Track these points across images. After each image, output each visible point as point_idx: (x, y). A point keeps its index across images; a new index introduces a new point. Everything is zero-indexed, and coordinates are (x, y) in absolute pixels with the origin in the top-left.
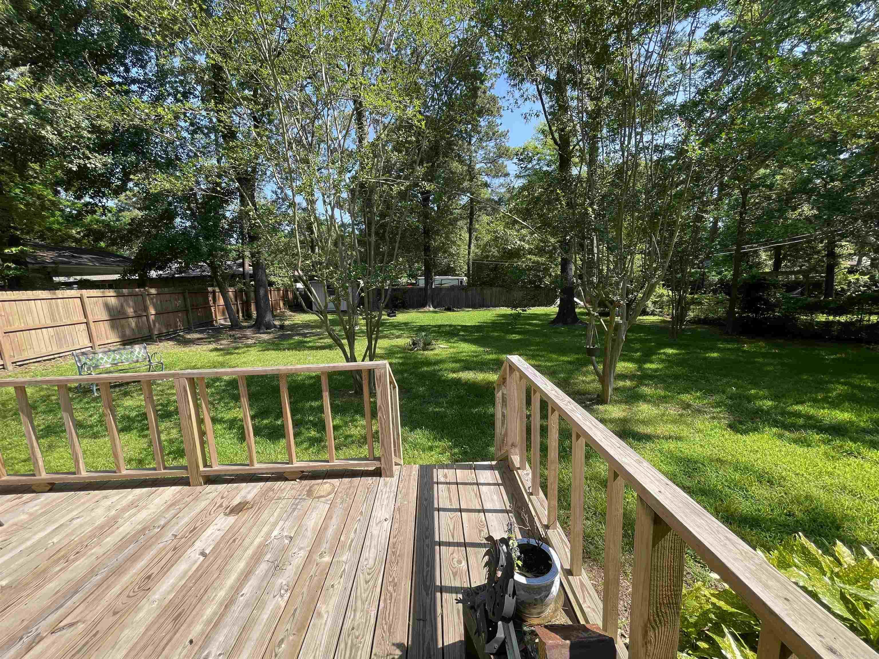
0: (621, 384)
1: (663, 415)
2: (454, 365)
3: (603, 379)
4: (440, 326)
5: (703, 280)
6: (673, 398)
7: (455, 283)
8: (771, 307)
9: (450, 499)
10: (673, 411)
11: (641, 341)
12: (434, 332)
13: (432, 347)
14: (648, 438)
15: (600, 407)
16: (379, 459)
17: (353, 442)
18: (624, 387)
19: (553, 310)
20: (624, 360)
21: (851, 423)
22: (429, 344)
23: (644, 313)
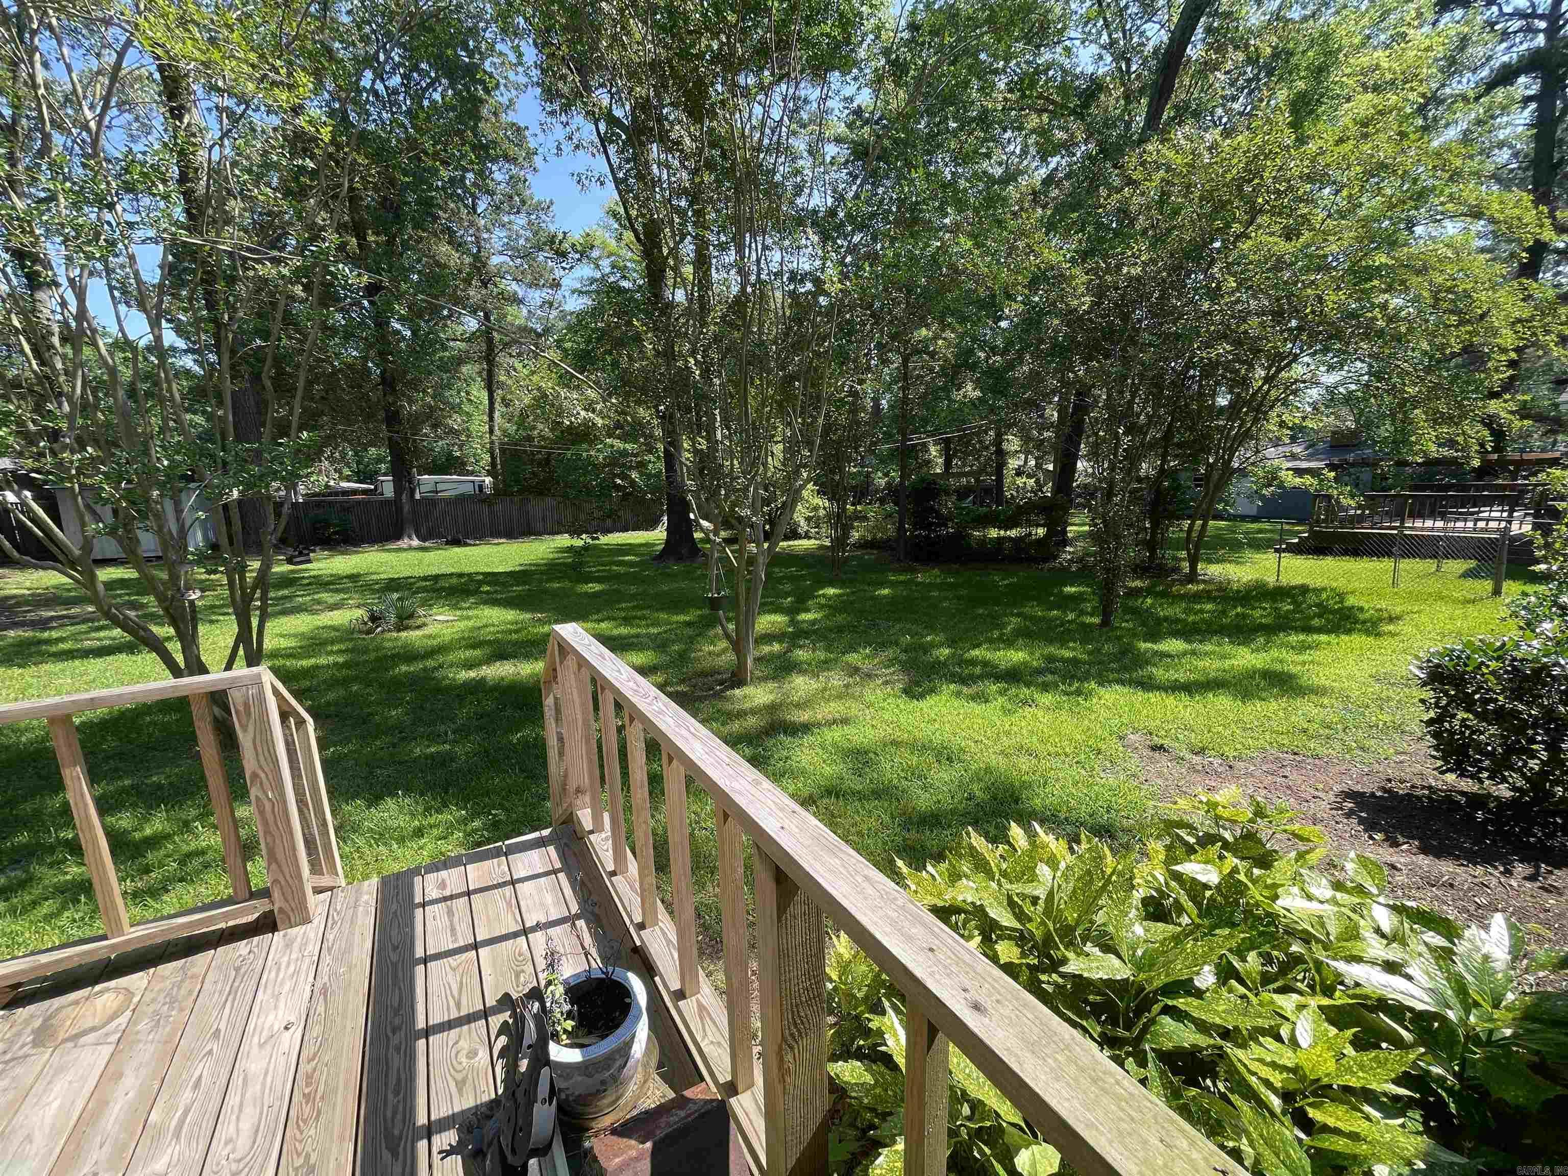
0: (766, 649)
1: (825, 689)
2: (469, 653)
3: (738, 645)
4: (436, 578)
5: (868, 484)
6: (836, 660)
7: (468, 489)
8: (943, 521)
9: (453, 930)
10: (836, 680)
11: (792, 578)
12: (424, 589)
13: (419, 622)
14: (806, 728)
15: (737, 692)
16: (265, 893)
17: (207, 866)
18: (771, 654)
19: (658, 535)
20: (770, 612)
21: (1025, 663)
22: (411, 616)
23: (794, 535)
